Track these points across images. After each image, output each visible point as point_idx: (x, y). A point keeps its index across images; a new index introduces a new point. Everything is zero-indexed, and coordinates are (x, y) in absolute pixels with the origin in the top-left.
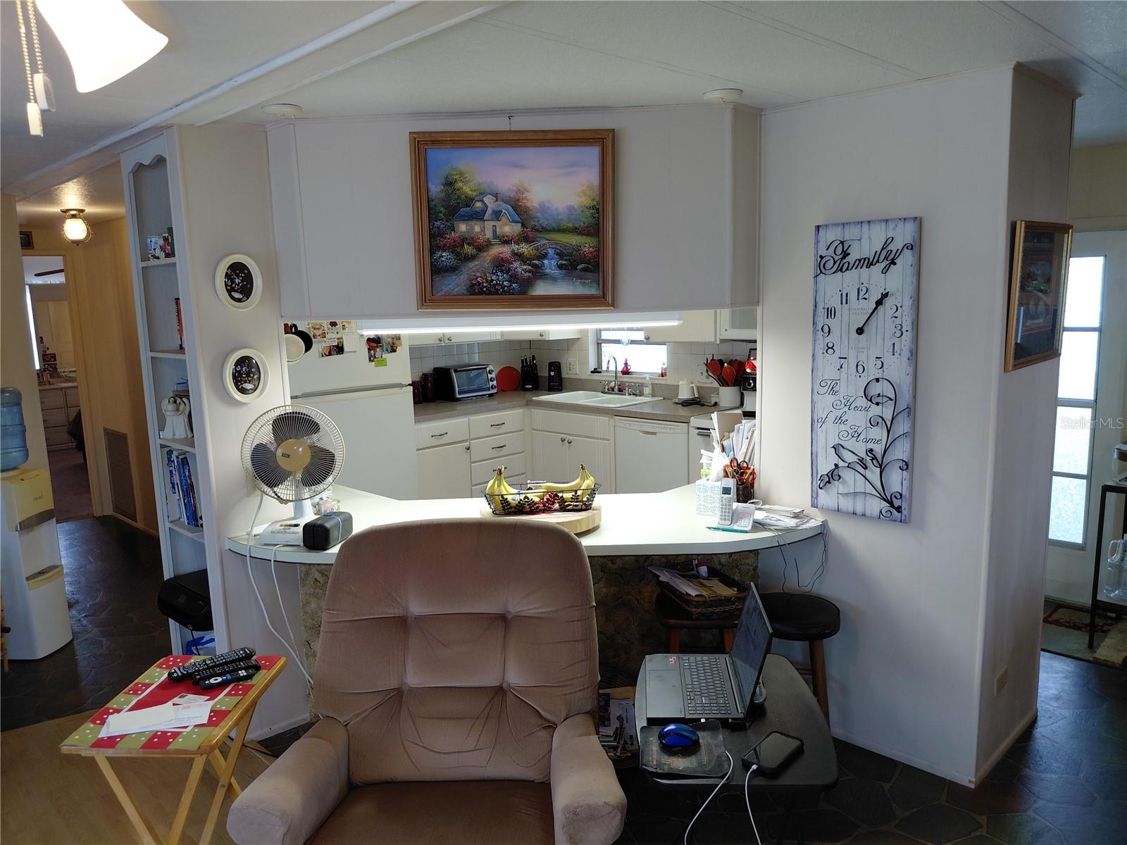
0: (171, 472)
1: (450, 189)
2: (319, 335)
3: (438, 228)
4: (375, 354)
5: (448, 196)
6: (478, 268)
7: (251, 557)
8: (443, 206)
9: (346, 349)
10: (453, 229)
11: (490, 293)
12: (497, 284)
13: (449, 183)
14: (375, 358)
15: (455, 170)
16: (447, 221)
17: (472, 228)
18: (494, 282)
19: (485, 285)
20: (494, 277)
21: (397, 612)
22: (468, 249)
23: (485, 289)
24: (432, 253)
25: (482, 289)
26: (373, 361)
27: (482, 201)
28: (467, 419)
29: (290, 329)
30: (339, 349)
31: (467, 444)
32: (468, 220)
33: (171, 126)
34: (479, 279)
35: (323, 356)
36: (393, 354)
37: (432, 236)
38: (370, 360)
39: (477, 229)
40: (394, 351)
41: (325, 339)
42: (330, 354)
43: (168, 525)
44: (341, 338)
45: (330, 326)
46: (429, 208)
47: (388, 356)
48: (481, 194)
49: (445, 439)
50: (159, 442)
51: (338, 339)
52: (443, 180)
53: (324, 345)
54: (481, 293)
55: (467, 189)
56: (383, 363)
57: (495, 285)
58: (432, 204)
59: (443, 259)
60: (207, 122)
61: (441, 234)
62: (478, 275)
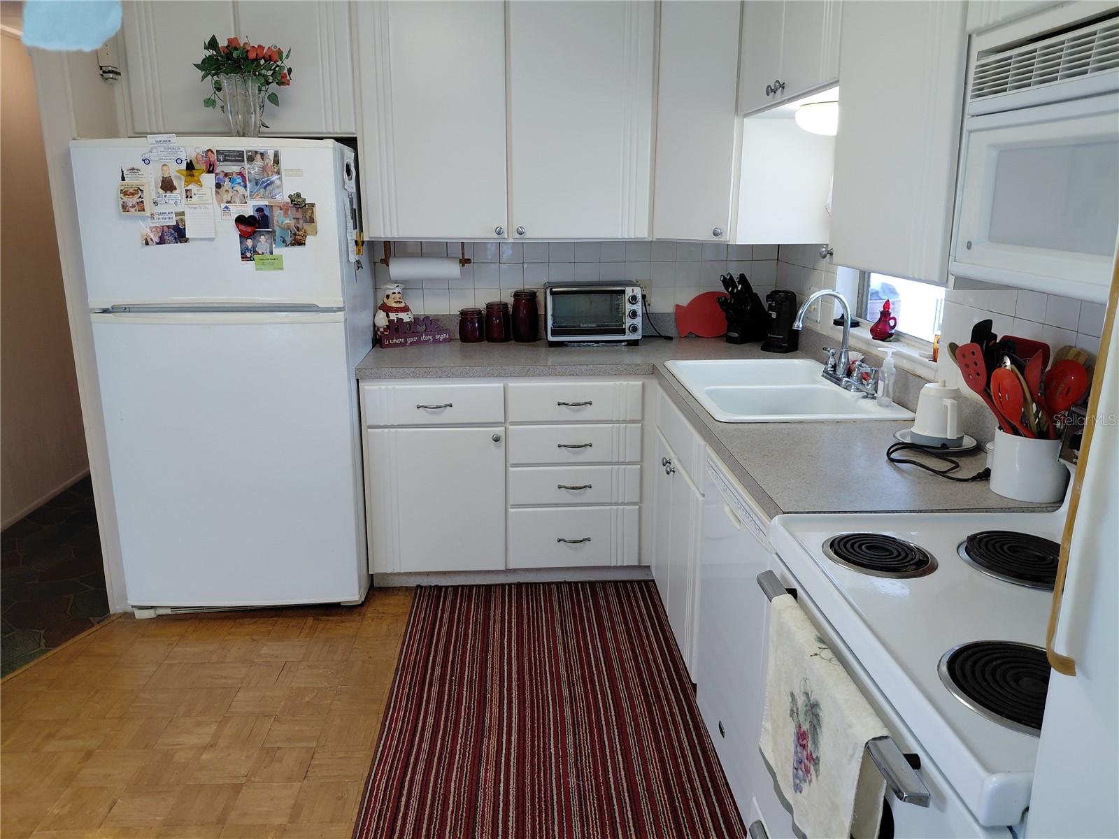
2: (134, 206)
4: (254, 247)
14: (256, 253)
26: (251, 259)
28: (502, 385)
30: (179, 234)
31: (499, 431)
35: (147, 243)
36: (297, 249)
38: (244, 257)
40: (299, 242)
47: (288, 254)
49: (447, 416)
51: (177, 214)
56: (275, 263)
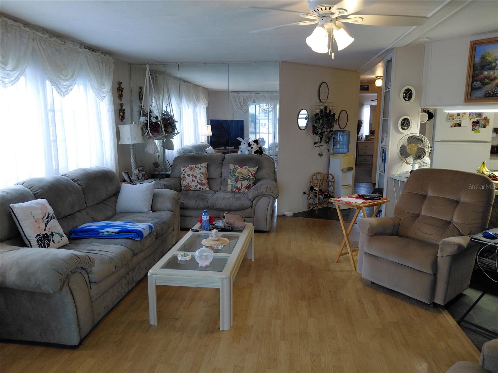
0: (383, 156)
1: (483, 60)
2: (451, 119)
3: (476, 73)
5: (482, 62)
6: (489, 88)
7: (395, 179)
8: (479, 66)
9: (462, 125)
10: (482, 74)
11: (493, 96)
12: (496, 93)
13: (483, 58)
14: (475, 129)
15: (486, 52)
16: (480, 71)
17: (490, 73)
18: (496, 92)
19: (491, 93)
20: (496, 91)
21: (424, 193)
22: (487, 81)
23: (491, 95)
24: (472, 82)
25: (490, 95)
26: (474, 131)
27: (495, 63)
29: (424, 111)
30: (459, 125)
32: (488, 70)
33: (394, 48)
34: (489, 92)
35: (451, 127)
36: (484, 129)
37: (473, 77)
38: (472, 130)
39: (492, 73)
40: (485, 127)
41: (454, 121)
42: (455, 127)
43: (379, 172)
44: (461, 121)
45: (457, 116)
46: (474, 67)
47: (482, 130)
48: (495, 60)
50: (381, 146)
51: (459, 121)
52: (481, 57)
53: (453, 123)
54: (489, 96)
55: (490, 59)
56: (479, 132)
57: (495, 93)
58: (475, 65)
59: (476, 85)
60: (404, 45)
61: (477, 76)
62: (489, 90)
